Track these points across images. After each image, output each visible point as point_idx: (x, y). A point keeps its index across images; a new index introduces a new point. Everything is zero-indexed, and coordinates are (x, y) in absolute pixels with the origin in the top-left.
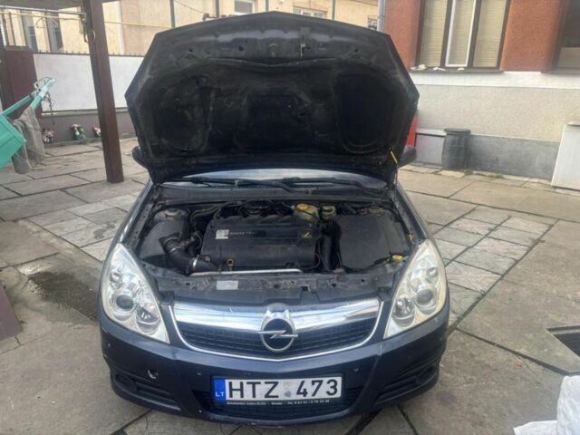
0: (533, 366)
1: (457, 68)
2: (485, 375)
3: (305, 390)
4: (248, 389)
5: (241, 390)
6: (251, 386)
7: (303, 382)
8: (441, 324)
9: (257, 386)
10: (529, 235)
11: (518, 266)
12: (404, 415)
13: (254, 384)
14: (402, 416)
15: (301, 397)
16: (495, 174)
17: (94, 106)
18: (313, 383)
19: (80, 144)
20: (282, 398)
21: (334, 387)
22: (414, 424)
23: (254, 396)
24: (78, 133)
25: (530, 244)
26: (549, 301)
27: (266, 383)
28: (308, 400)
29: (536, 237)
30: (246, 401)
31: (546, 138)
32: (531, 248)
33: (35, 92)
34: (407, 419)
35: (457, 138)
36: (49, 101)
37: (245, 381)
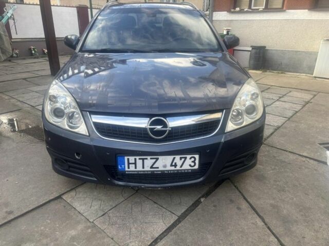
0: (311, 161)
1: (258, 9)
2: (283, 166)
3: (175, 163)
4: (139, 162)
5: (135, 163)
6: (141, 160)
7: (174, 158)
8: (261, 125)
9: (145, 160)
10: (302, 99)
11: (297, 114)
12: (235, 186)
13: (143, 159)
14: (234, 188)
15: (173, 168)
16: (280, 72)
17: (43, 36)
18: (181, 158)
19: (35, 58)
20: (161, 168)
21: (194, 162)
22: (242, 191)
23: (143, 168)
24: (33, 52)
25: (303, 103)
26: (318, 130)
27: (151, 159)
28: (177, 170)
29: (307, 100)
30: (138, 171)
31: (311, 50)
32: (304, 106)
33: (5, 14)
34: (238, 189)
35: (258, 50)
36: (14, 19)
37: (137, 158)
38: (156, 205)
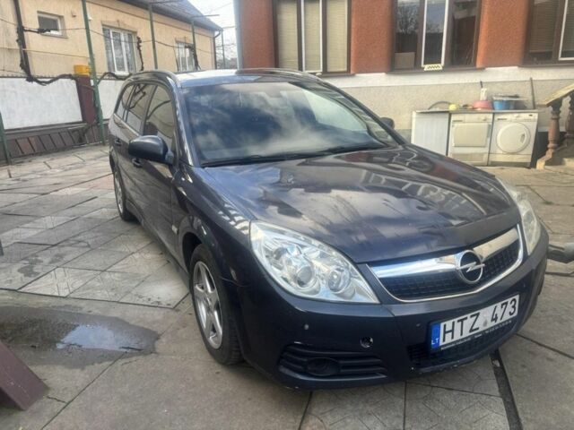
3: (496, 315)
4: (457, 328)
5: (453, 330)
6: (460, 323)
9: (464, 322)
15: (494, 323)
18: (501, 306)
20: (481, 328)
21: (514, 306)
23: (462, 334)
27: (471, 316)
28: (497, 325)
30: (455, 342)
37: (456, 320)
38: (455, 393)
